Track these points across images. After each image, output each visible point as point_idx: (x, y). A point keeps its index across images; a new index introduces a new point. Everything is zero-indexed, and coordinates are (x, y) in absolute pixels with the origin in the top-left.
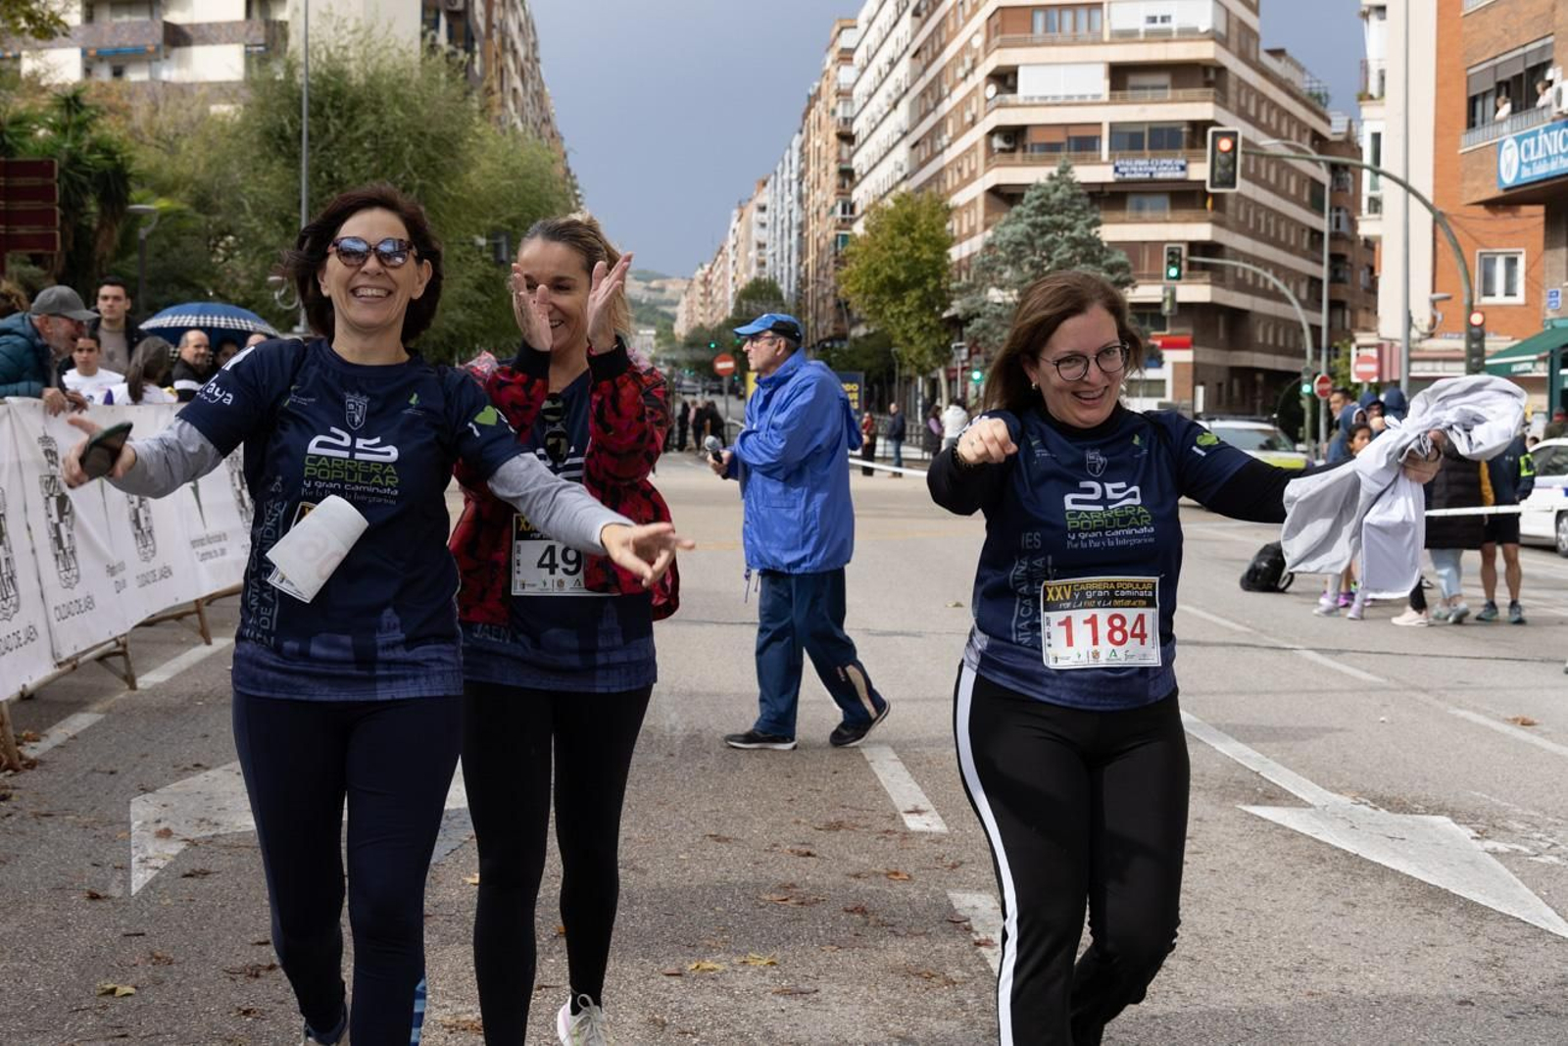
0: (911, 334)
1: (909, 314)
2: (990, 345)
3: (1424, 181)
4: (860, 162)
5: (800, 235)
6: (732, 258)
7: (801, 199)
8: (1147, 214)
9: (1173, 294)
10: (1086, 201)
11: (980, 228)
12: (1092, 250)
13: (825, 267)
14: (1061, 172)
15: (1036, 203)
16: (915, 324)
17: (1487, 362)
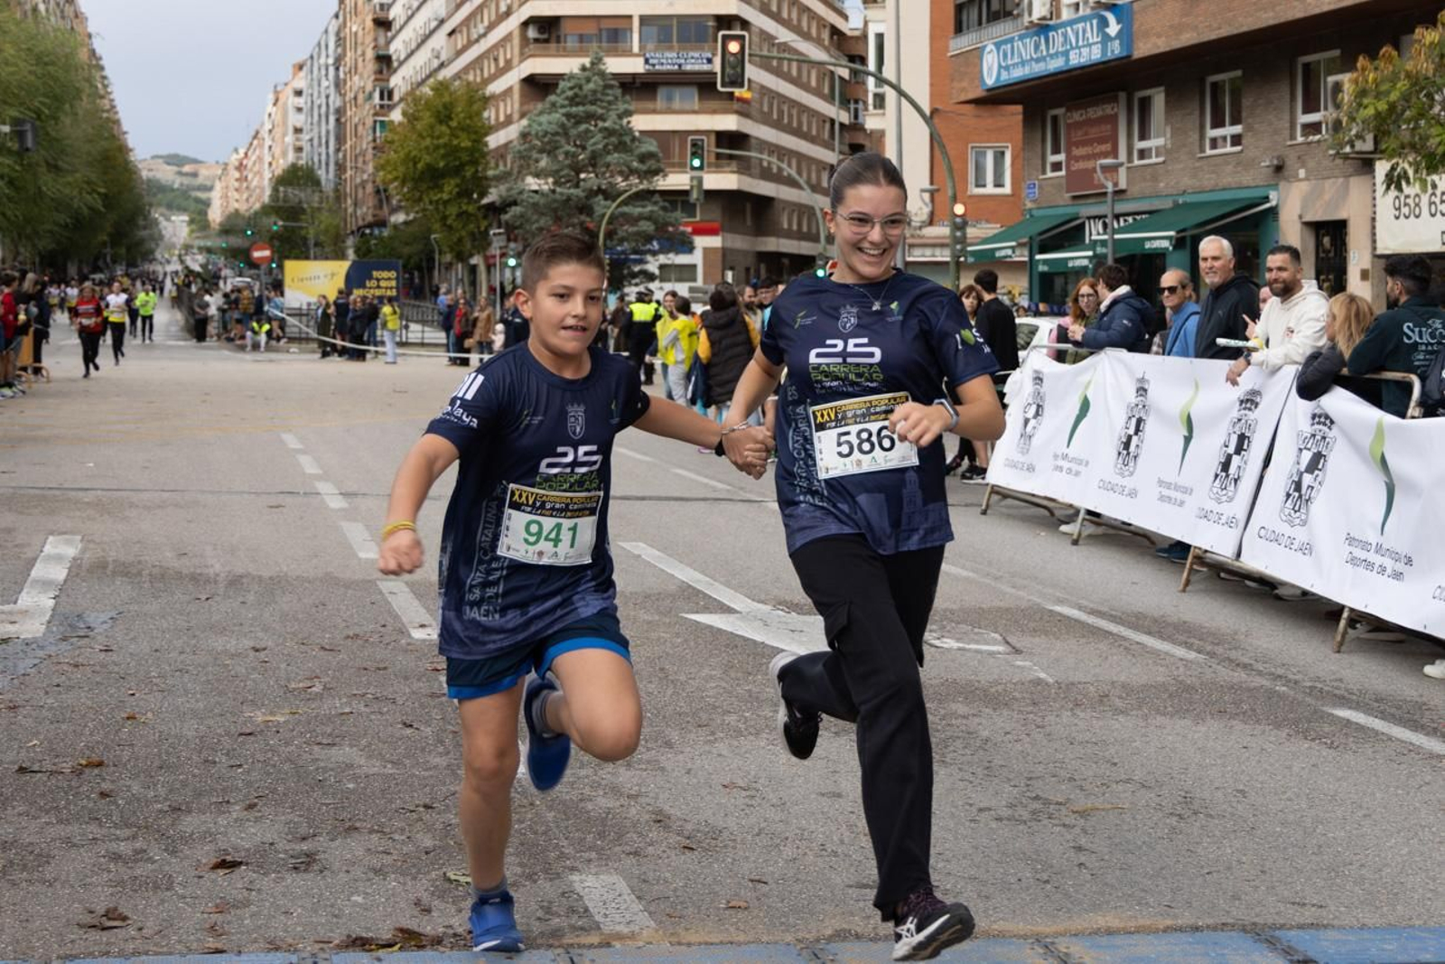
0: (449, 222)
1: (446, 203)
2: (527, 232)
3: (918, 83)
4: (397, 48)
5: (338, 120)
6: (268, 142)
7: (339, 84)
8: (677, 104)
9: (700, 180)
10: (618, 92)
11: (516, 116)
12: (623, 140)
13: (363, 154)
14: (593, 64)
15: (570, 93)
16: (452, 210)
17: (969, 249)
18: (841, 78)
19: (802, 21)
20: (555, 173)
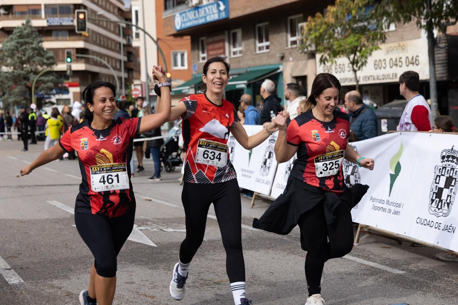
3: (151, 28)
8: (60, 38)
9: (70, 67)
10: (37, 33)
12: (40, 52)
14: (27, 22)
15: (18, 34)
18: (123, 28)
19: (107, 6)
20: (14, 65)
